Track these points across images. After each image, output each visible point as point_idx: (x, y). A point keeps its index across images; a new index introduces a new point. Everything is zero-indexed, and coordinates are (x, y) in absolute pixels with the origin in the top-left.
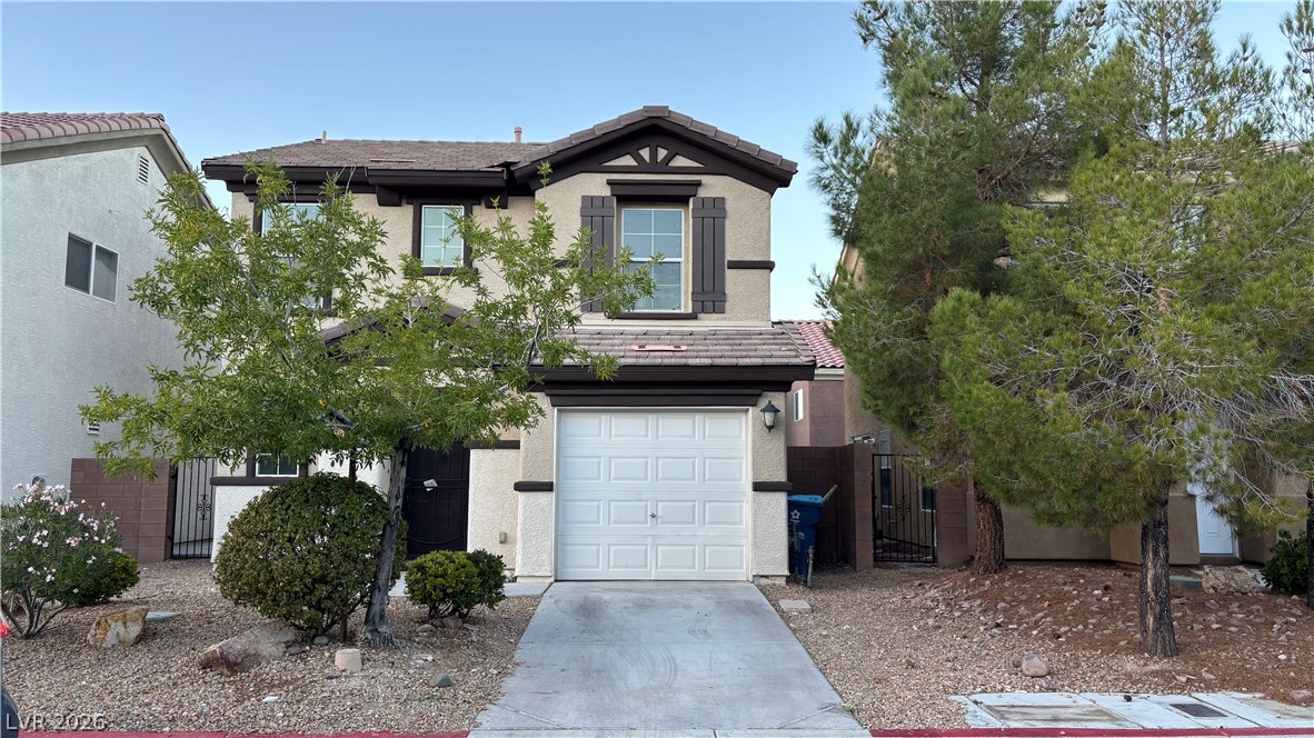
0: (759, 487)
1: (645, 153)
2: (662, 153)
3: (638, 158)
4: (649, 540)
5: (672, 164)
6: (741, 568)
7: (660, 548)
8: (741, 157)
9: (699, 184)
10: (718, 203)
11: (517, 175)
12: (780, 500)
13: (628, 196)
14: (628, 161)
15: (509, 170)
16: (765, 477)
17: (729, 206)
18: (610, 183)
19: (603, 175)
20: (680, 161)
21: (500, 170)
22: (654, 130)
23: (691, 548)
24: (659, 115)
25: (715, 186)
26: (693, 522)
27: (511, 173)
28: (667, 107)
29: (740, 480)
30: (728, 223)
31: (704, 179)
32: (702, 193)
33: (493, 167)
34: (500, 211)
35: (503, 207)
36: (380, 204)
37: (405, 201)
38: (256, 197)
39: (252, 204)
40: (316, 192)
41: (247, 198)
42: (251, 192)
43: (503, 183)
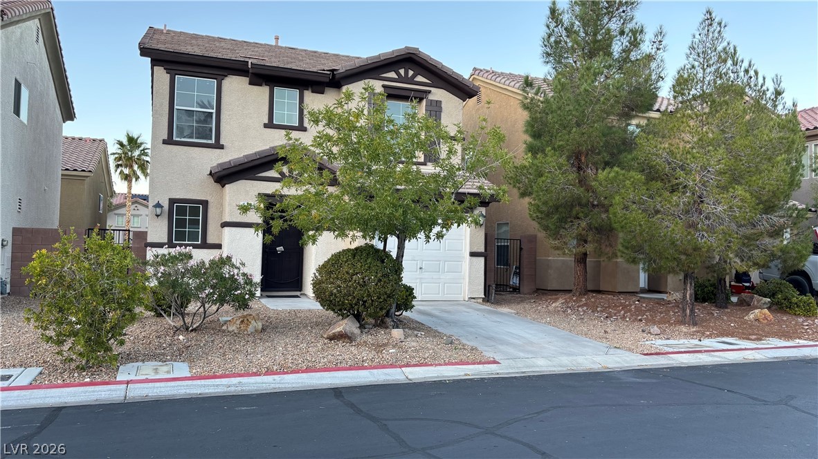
0: (473, 254)
1: (402, 72)
2: (411, 73)
3: (398, 74)
4: (418, 281)
5: (416, 79)
6: (461, 294)
7: (423, 285)
8: (453, 80)
9: (430, 92)
10: (438, 103)
11: (337, 76)
12: (480, 262)
13: (394, 95)
14: (392, 75)
15: (333, 73)
16: (475, 250)
17: (443, 105)
18: (384, 86)
19: (380, 81)
20: (420, 79)
21: (329, 73)
22: (410, 60)
23: (438, 284)
24: (414, 52)
25: (438, 94)
26: (439, 272)
27: (334, 75)
28: (418, 49)
29: (462, 250)
30: (442, 114)
31: (433, 90)
32: (431, 97)
33: (324, 70)
34: (319, 95)
35: (322, 92)
36: (250, 84)
37: (264, 84)
38: (172, 71)
39: (169, 75)
40: (211, 72)
41: (165, 71)
42: (169, 67)
43: (328, 80)
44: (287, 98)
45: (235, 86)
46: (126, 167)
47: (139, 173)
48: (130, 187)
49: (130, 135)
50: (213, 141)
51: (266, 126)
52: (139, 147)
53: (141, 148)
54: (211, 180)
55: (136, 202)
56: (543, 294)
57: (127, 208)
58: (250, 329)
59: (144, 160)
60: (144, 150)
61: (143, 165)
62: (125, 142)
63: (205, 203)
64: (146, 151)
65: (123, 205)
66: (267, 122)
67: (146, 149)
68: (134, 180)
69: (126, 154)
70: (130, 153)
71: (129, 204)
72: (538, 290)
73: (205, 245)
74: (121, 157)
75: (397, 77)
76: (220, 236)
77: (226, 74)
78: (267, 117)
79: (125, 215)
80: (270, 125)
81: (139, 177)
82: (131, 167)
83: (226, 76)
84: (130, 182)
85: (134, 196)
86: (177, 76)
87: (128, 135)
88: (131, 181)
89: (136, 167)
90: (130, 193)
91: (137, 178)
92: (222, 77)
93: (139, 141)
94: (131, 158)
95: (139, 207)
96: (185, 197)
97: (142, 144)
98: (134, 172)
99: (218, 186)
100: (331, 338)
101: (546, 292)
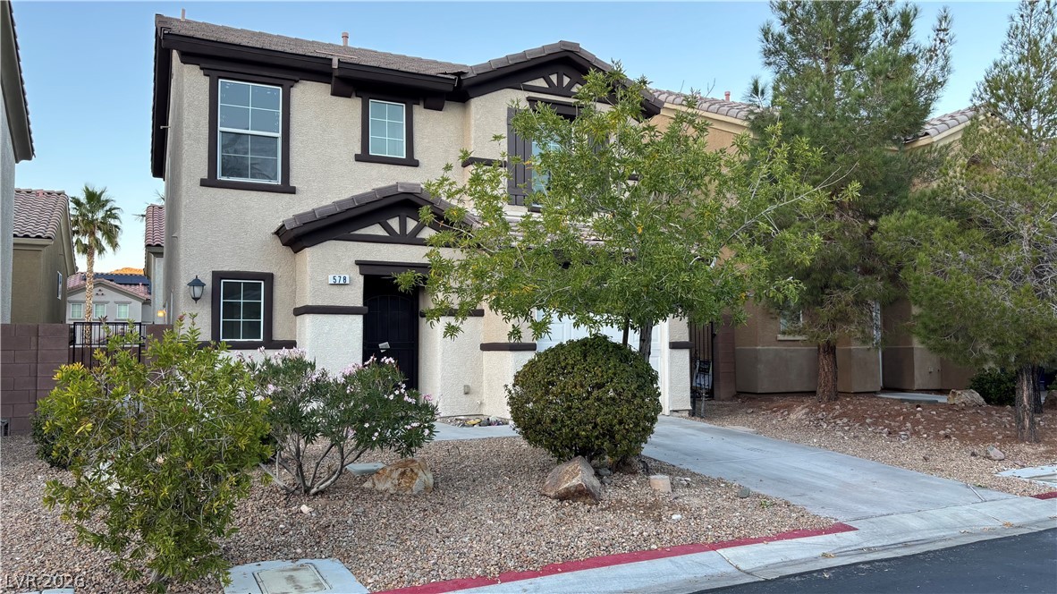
0: (673, 346)
1: (554, 78)
2: (566, 80)
3: (549, 82)
5: (572, 90)
11: (465, 83)
12: (685, 355)
14: (541, 83)
15: (460, 80)
16: (676, 339)
18: (528, 99)
19: (523, 92)
20: (578, 89)
21: (453, 77)
22: (569, 62)
24: (573, 50)
27: (460, 81)
28: (579, 45)
29: (657, 341)
33: (446, 74)
34: (435, 112)
35: (440, 109)
36: (333, 94)
37: (354, 94)
38: (213, 72)
39: (207, 79)
40: (274, 75)
41: (202, 72)
42: (207, 66)
43: (451, 89)
44: (389, 115)
45: (310, 97)
46: (84, 234)
47: (104, 242)
48: (91, 263)
49: (90, 190)
50: (279, 182)
51: (358, 158)
52: (104, 206)
53: (107, 208)
54: (278, 242)
55: (99, 284)
56: (750, 399)
57: (87, 293)
58: (417, 485)
59: (110, 224)
60: (110, 210)
61: (111, 231)
62: (83, 199)
63: (269, 278)
64: (113, 212)
65: (81, 289)
66: (359, 152)
67: (115, 209)
68: (96, 252)
69: (83, 215)
70: (90, 215)
71: (89, 286)
72: (738, 394)
73: (271, 344)
74: (77, 221)
75: (547, 86)
76: (293, 329)
77: (297, 78)
78: (359, 144)
79: (84, 302)
80: (364, 157)
81: (104, 249)
82: (92, 234)
83: (297, 81)
84: (91, 255)
85: (97, 275)
86: (220, 80)
87: (87, 189)
88: (93, 254)
89: (99, 235)
90: (90, 270)
91: (101, 250)
92: (291, 83)
93: (103, 198)
94: (92, 222)
95: (105, 290)
96: (237, 270)
97: (107, 201)
98: (98, 242)
99: (288, 251)
100: (562, 497)
101: (754, 396)
